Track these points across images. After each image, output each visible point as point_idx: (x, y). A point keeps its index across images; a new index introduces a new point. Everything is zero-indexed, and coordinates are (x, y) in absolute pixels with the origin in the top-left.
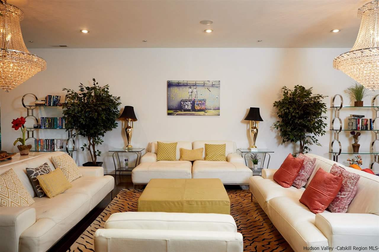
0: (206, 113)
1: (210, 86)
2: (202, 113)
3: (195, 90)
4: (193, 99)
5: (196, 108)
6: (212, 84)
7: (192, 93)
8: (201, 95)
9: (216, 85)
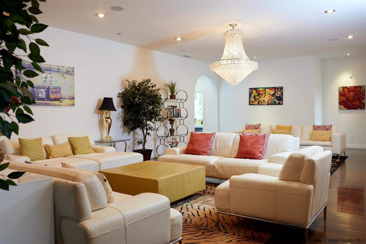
0: (61, 103)
1: (65, 72)
2: (57, 103)
3: (49, 76)
4: (48, 86)
5: (51, 97)
6: (66, 70)
7: (46, 78)
8: (56, 81)
9: (70, 72)
